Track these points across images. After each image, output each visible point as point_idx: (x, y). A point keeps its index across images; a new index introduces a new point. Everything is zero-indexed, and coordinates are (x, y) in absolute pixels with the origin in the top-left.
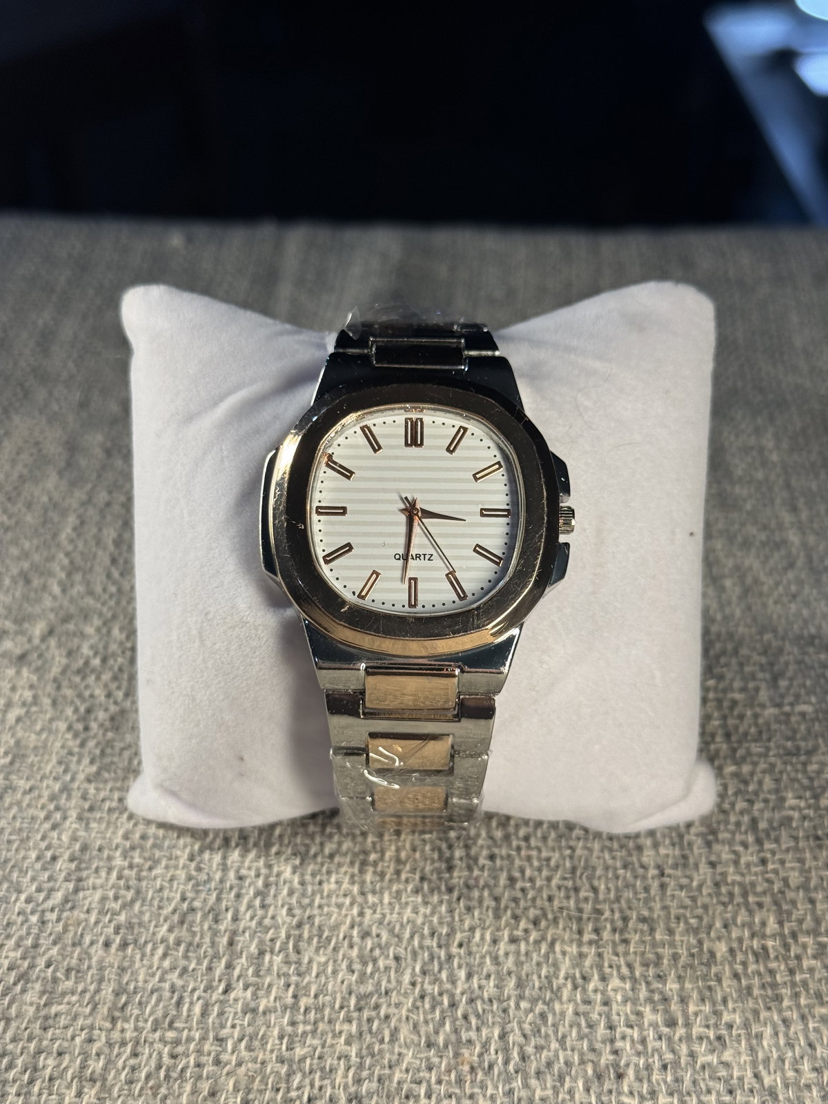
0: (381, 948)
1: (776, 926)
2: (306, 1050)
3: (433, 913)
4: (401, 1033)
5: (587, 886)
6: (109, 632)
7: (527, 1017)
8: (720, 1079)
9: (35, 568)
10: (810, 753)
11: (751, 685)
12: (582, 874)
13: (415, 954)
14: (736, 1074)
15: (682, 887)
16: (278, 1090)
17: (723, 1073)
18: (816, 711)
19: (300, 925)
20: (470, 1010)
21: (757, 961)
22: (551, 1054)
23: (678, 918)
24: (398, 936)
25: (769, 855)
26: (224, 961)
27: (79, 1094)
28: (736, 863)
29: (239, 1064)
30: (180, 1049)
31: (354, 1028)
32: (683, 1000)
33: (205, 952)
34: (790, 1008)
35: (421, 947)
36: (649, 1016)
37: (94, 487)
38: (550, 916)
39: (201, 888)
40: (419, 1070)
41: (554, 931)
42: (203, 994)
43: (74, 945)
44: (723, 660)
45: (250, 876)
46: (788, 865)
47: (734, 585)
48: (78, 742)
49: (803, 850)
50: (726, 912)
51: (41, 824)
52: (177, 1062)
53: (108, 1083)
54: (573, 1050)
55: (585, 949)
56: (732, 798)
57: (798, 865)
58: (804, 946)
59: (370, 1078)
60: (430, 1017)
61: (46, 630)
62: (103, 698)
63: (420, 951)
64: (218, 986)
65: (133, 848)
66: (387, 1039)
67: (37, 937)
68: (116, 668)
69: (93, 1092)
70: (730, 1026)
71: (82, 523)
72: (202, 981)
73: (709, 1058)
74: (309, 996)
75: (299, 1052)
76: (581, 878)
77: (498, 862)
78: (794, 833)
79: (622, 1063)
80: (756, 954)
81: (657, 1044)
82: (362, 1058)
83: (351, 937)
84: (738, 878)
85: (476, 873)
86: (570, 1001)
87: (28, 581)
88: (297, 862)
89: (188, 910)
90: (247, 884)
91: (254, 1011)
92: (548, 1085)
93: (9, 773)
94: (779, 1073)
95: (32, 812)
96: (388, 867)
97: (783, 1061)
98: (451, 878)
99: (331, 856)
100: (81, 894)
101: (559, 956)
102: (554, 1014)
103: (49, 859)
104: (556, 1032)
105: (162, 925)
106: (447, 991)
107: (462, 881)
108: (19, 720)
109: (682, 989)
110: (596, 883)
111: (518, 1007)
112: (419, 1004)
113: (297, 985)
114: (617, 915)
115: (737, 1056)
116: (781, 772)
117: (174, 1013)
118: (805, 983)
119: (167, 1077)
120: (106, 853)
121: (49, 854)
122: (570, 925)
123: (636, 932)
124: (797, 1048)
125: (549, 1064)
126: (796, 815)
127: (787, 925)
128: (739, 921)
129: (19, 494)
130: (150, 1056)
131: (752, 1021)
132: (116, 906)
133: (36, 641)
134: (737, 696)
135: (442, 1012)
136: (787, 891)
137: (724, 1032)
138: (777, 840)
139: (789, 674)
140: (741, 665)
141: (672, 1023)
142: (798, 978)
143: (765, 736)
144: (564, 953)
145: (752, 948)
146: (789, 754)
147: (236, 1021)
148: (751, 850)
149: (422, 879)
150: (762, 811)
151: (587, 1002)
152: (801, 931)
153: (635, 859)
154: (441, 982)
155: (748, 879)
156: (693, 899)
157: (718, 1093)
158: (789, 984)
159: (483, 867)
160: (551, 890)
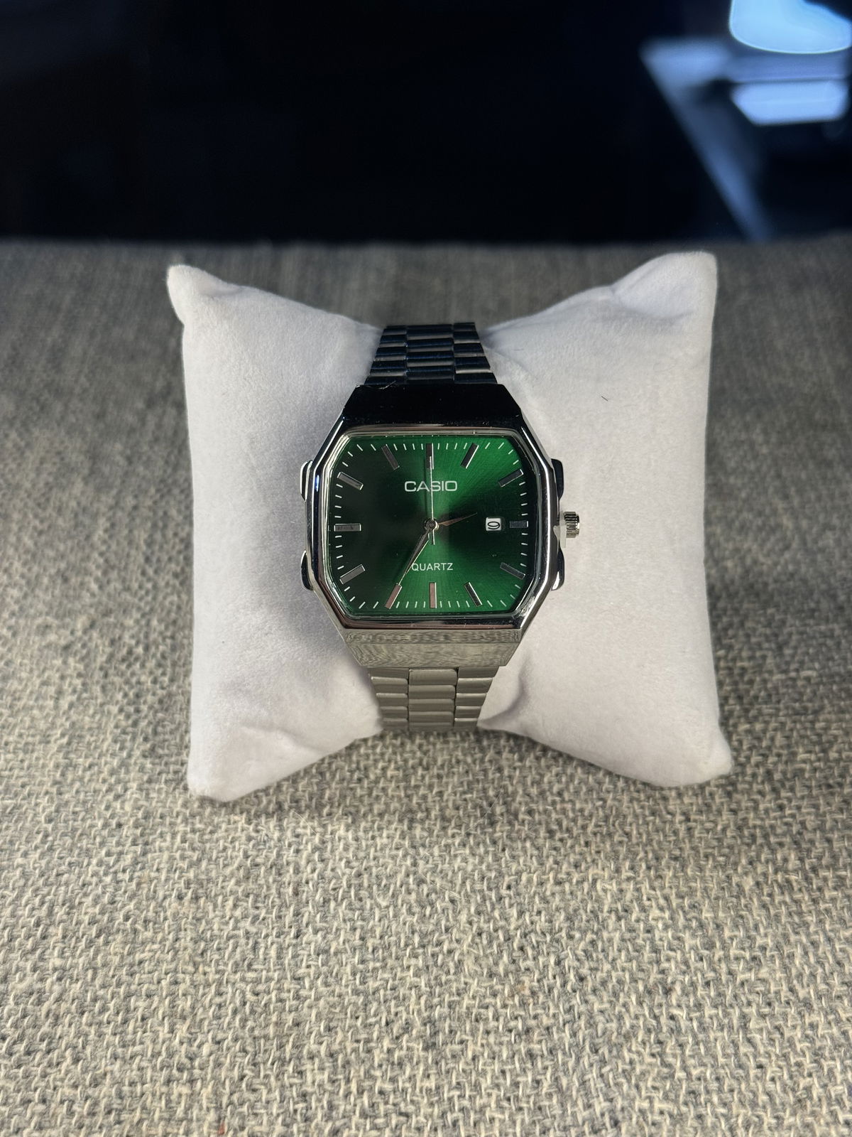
0: (436, 893)
1: (798, 862)
2: (378, 983)
3: (481, 862)
4: (465, 965)
5: (620, 832)
6: (148, 624)
7: (579, 944)
8: (758, 993)
9: (71, 567)
10: (816, 712)
11: (758, 654)
12: (614, 822)
13: (467, 896)
14: (773, 989)
15: (708, 831)
16: (357, 1018)
17: (761, 988)
18: (821, 676)
19: (359, 875)
20: (525, 943)
21: (783, 893)
22: (605, 975)
23: (706, 856)
24: (451, 882)
25: (785, 802)
26: (292, 909)
27: (172, 1031)
28: (756, 809)
29: (317, 999)
30: (261, 988)
31: (420, 962)
32: (718, 927)
33: (273, 902)
34: (816, 932)
35: (473, 891)
36: (689, 941)
37: (120, 492)
38: (589, 859)
39: (262, 847)
40: (484, 997)
41: (595, 871)
42: (276, 940)
43: (148, 899)
44: (730, 632)
45: (306, 834)
46: (804, 810)
47: (736, 566)
48: (131, 722)
49: (817, 797)
50: (751, 851)
51: (103, 796)
52: (260, 997)
53: (198, 1019)
54: (623, 970)
55: (624, 886)
56: (748, 753)
57: (813, 810)
58: (825, 879)
59: (441, 1004)
60: (489, 951)
61: (87, 624)
62: (149, 684)
63: (472, 895)
64: (288, 933)
65: (193, 816)
66: (452, 971)
67: (113, 895)
68: (159, 655)
69: (185, 1028)
70: (763, 948)
71: (113, 525)
72: (273, 928)
73: (747, 975)
74: (375, 937)
75: (372, 984)
76: (614, 825)
77: (537, 817)
78: (807, 783)
79: (669, 980)
80: (780, 887)
81: (699, 965)
82: (431, 987)
83: (408, 884)
84: (758, 822)
85: (517, 827)
86: (615, 930)
87: (66, 580)
88: (350, 820)
89: (251, 866)
90: (304, 841)
91: (326, 952)
92: (605, 999)
93: (68, 753)
94: (812, 986)
95: (93, 785)
96: (435, 825)
97: (815, 976)
98: (495, 832)
99: (381, 815)
100: (149, 856)
101: (601, 893)
102: (603, 941)
103: (114, 826)
105: (229, 881)
106: (502, 927)
107: (505, 834)
108: (71, 706)
109: (716, 917)
110: (627, 829)
112: (477, 940)
113: (362, 928)
114: (650, 855)
115: (771, 972)
116: (791, 730)
117: (252, 956)
118: (827, 911)
119: (253, 1012)
120: (168, 820)
121: (114, 822)
122: (608, 865)
123: (669, 868)
124: (827, 965)
125: (604, 983)
126: (808, 767)
127: (807, 861)
128: (763, 858)
129: (48, 500)
130: (234, 994)
131: (783, 944)
132: (185, 865)
133: (79, 633)
134: (746, 664)
135: (499, 946)
136: (805, 832)
137: (758, 953)
138: (792, 789)
139: (793, 643)
140: (748, 636)
141: (710, 946)
142: (822, 906)
143: (774, 699)
145: (776, 881)
146: (797, 713)
147: (310, 963)
148: (768, 797)
149: (468, 835)
150: (775, 764)
151: (631, 930)
152: (821, 865)
153: (662, 807)
154: (495, 919)
155: (767, 823)
156: (719, 840)
157: (758, 1005)
158: (814, 913)
159: (523, 821)
160: (587, 837)
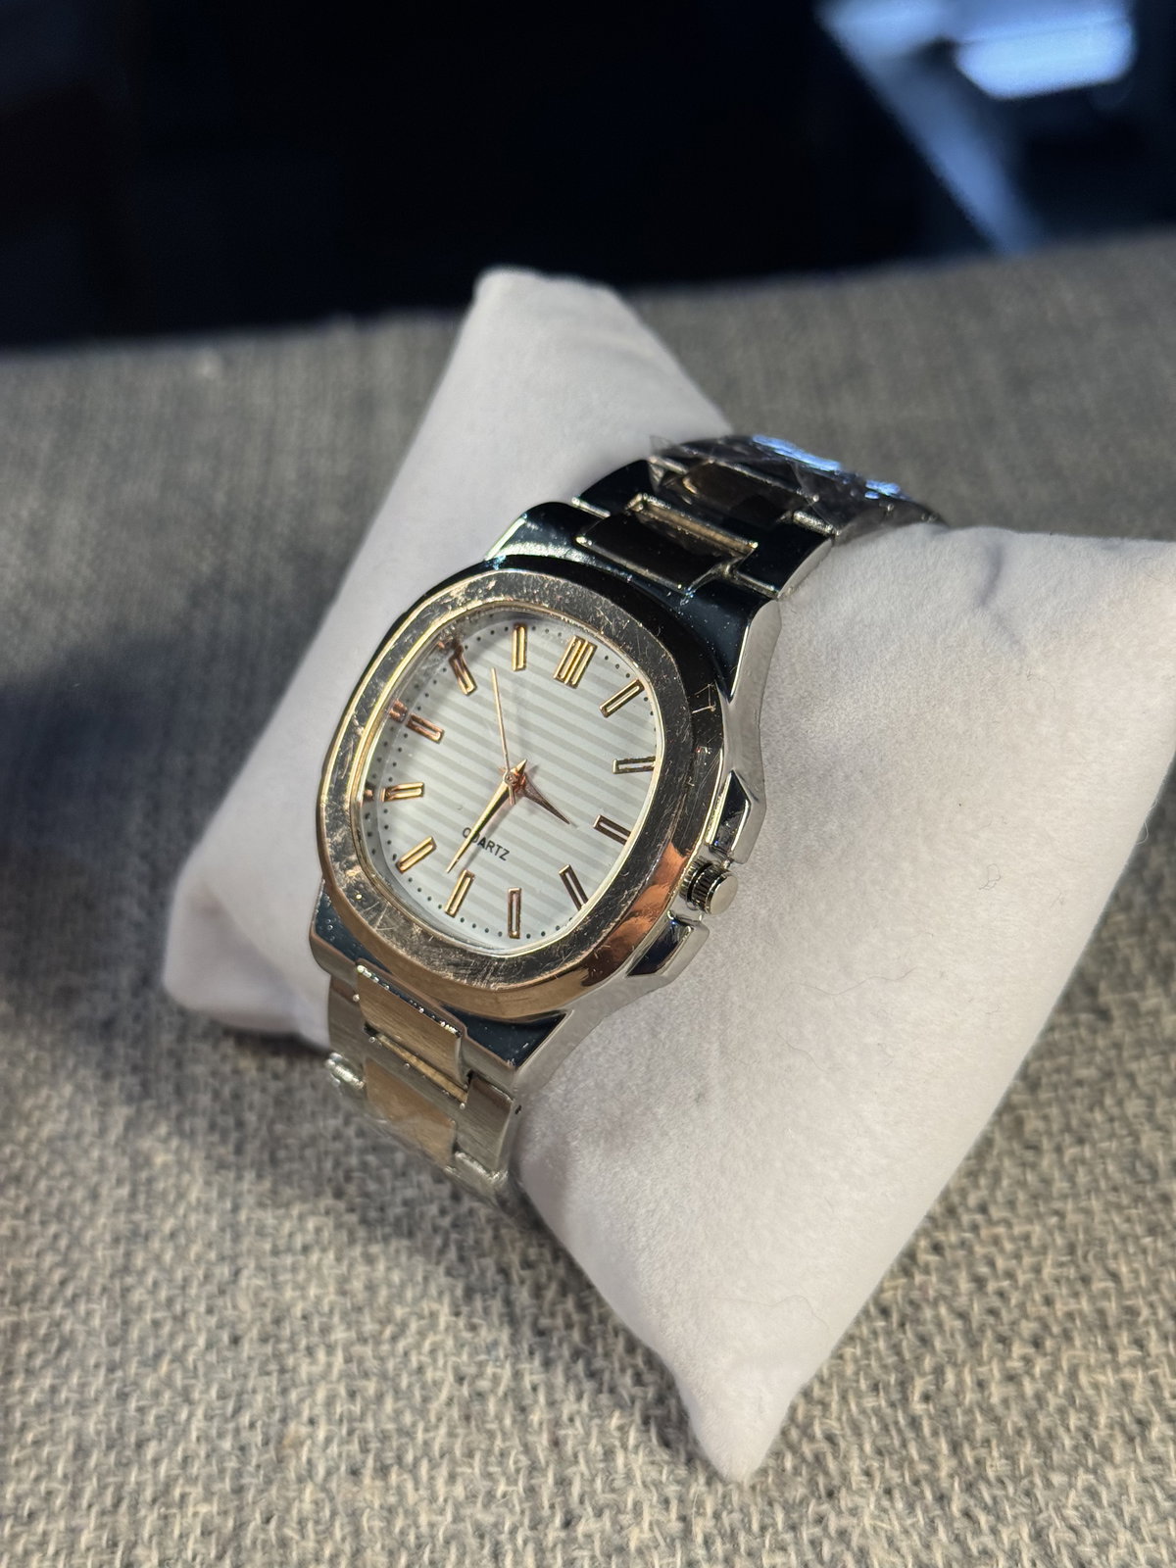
4: (872, 1555)
5: (1100, 1272)
7: (1067, 1497)
12: (1086, 1254)
20: (972, 1502)
22: (1123, 1551)
26: (550, 1474)
33: (516, 1462)
35: (863, 1412)
38: (1055, 1329)
39: (484, 1357)
41: (1071, 1352)
42: (531, 1534)
43: (300, 1480)
45: (557, 1328)
48: (231, 1147)
54: (1155, 1540)
55: (1127, 1374)
60: (909, 1522)
63: (861, 1418)
64: (551, 1517)
65: (359, 1309)
67: (238, 1474)
72: (523, 1512)
74: (704, 1515)
76: (1086, 1260)
77: (949, 1255)
85: (918, 1278)
86: (1127, 1462)
89: (470, 1396)
90: (555, 1341)
91: (622, 1550)
93: (133, 1212)
95: (181, 1269)
100: (293, 1394)
101: (1090, 1392)
102: (1108, 1486)
103: (226, 1342)
104: (1120, 1514)
105: (436, 1428)
106: (926, 1477)
107: (900, 1292)
110: (1112, 1265)
111: (1048, 1484)
112: (886, 1503)
113: (681, 1500)
114: (1161, 1312)
120: (317, 1322)
121: (225, 1338)
122: (1092, 1339)
132: (354, 1407)
133: (125, 997)
135: (926, 1510)
144: (1096, 1386)
151: (1156, 1459)
153: (1162, 1217)
154: (911, 1462)
159: (926, 1265)
160: (1045, 1286)
